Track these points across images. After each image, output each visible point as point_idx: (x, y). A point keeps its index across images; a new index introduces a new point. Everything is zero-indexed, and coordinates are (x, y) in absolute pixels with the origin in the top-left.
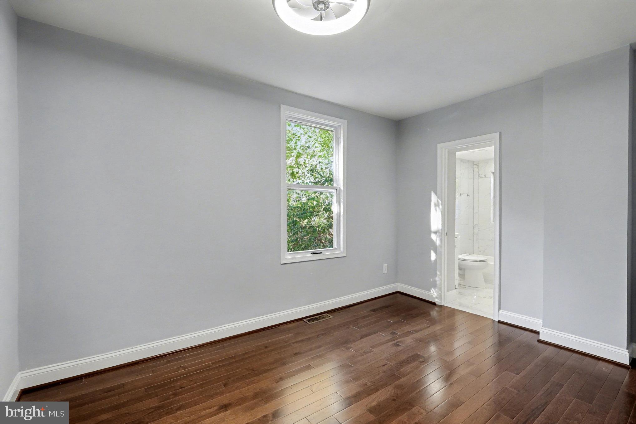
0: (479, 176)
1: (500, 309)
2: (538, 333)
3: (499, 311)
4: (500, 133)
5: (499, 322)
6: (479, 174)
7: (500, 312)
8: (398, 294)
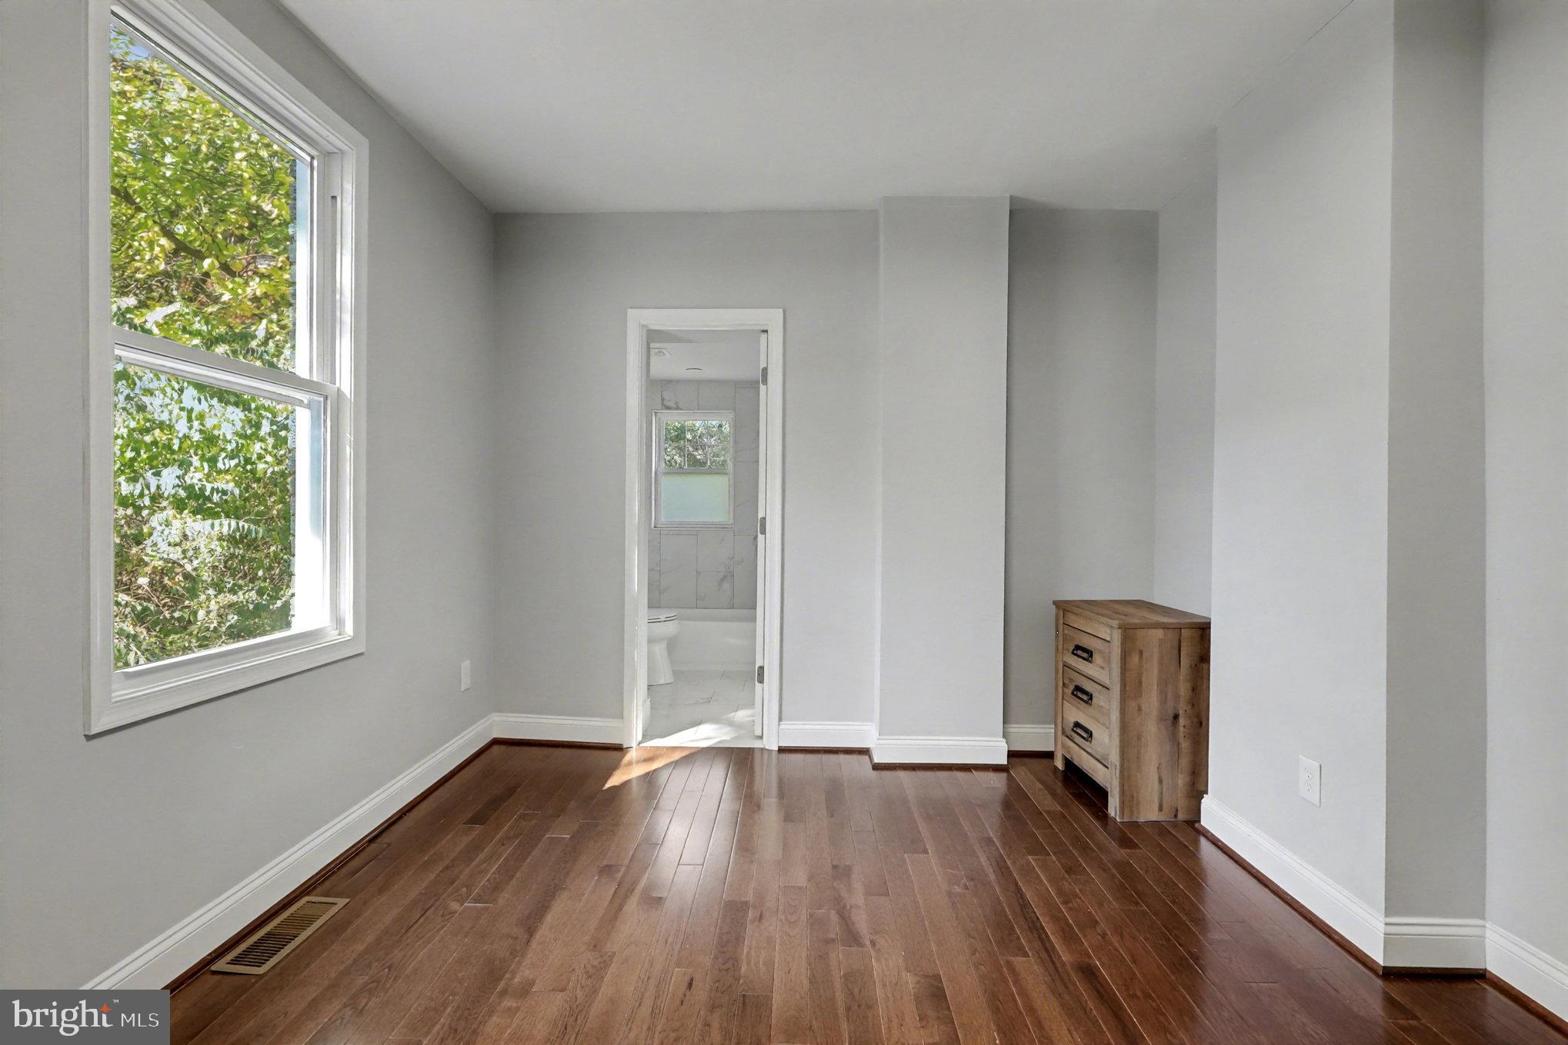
0: (663, 404)
1: (780, 719)
2: (865, 752)
3: (779, 725)
4: (784, 312)
5: (782, 750)
6: (663, 400)
7: (781, 727)
8: (496, 749)
